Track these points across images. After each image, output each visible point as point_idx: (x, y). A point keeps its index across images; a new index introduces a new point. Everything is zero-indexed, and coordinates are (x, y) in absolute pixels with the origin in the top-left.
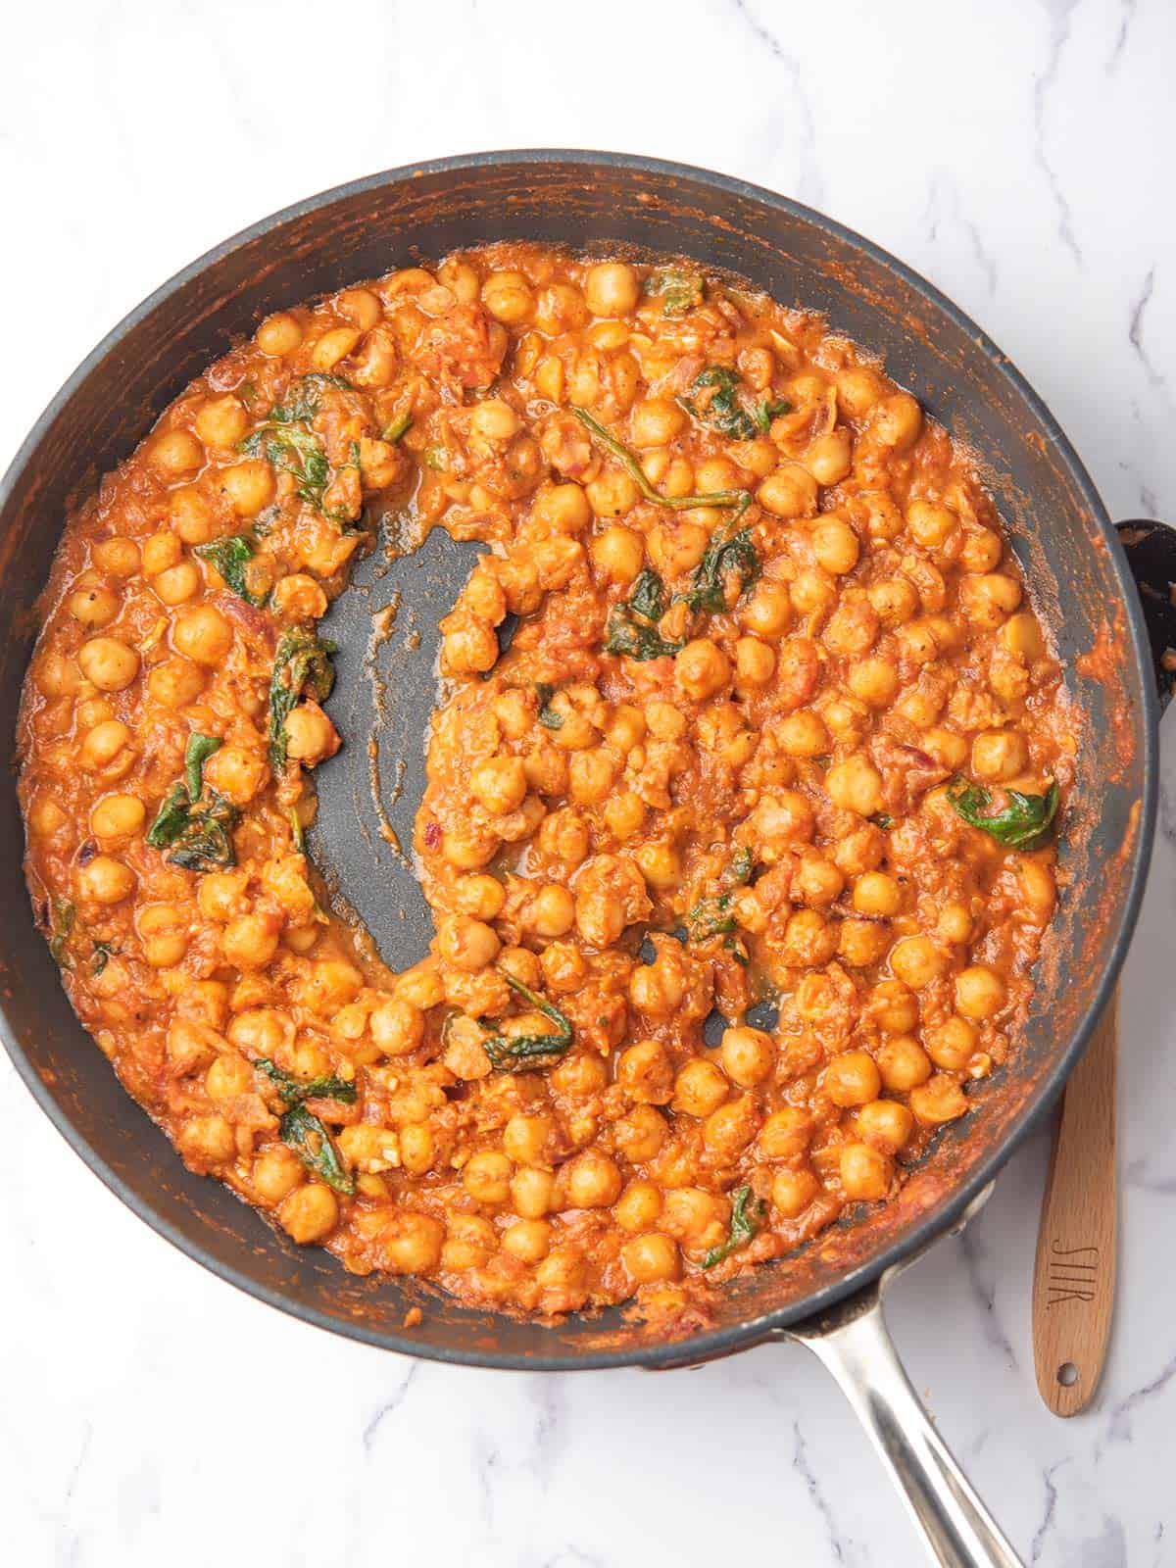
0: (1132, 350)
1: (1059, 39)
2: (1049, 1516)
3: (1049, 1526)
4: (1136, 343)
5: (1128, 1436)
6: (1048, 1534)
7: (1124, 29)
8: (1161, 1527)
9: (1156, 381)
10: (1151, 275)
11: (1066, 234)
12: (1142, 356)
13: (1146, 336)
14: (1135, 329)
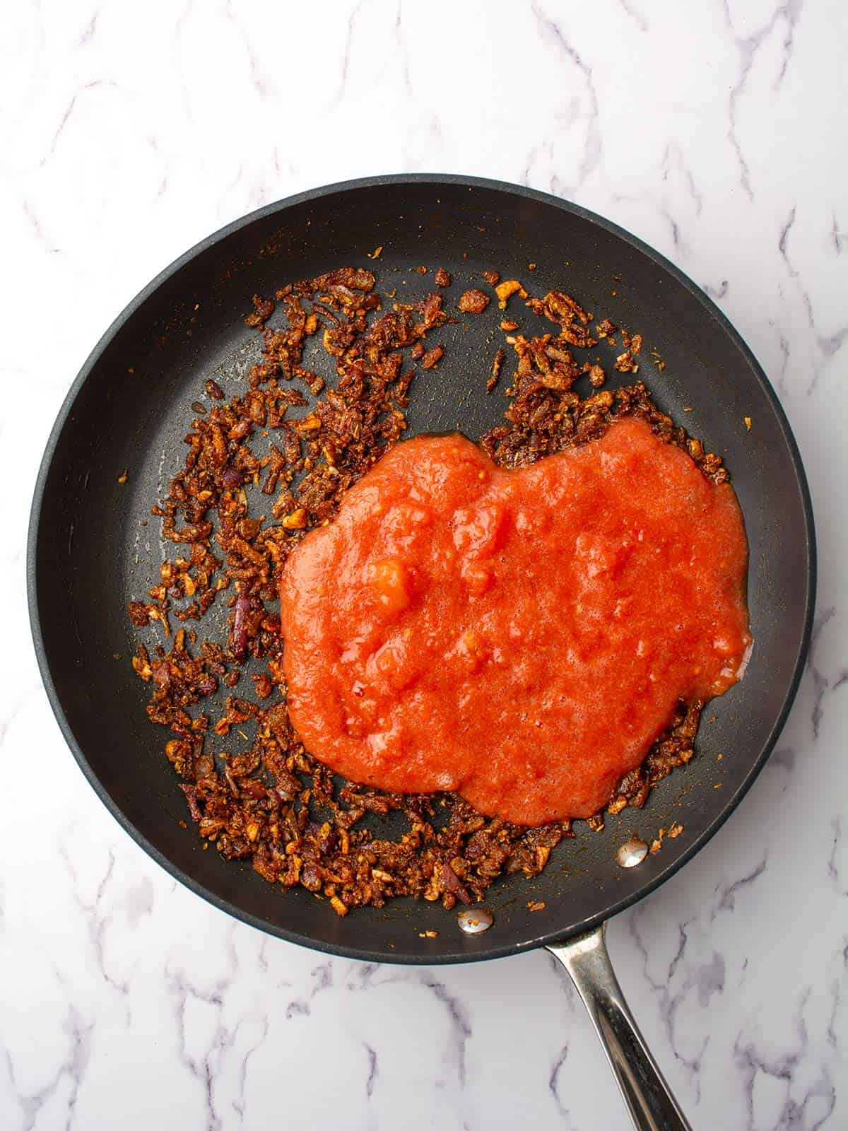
0: (780, 255)
1: (746, 68)
2: (681, 952)
3: (681, 959)
4: (783, 251)
5: (732, 907)
6: (679, 962)
7: (785, 65)
8: (746, 961)
9: (793, 274)
10: (794, 211)
11: (745, 182)
12: (786, 258)
13: (789, 246)
14: (782, 242)
